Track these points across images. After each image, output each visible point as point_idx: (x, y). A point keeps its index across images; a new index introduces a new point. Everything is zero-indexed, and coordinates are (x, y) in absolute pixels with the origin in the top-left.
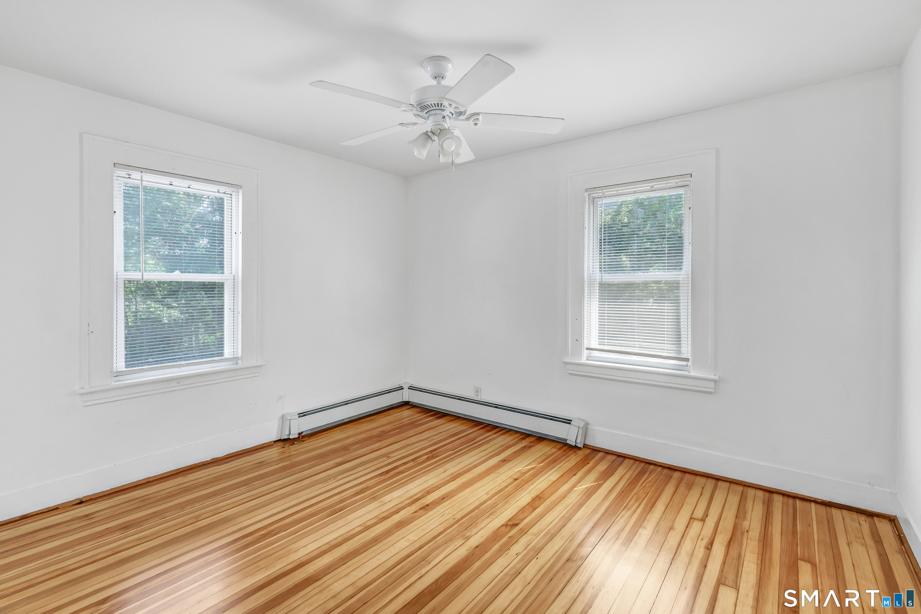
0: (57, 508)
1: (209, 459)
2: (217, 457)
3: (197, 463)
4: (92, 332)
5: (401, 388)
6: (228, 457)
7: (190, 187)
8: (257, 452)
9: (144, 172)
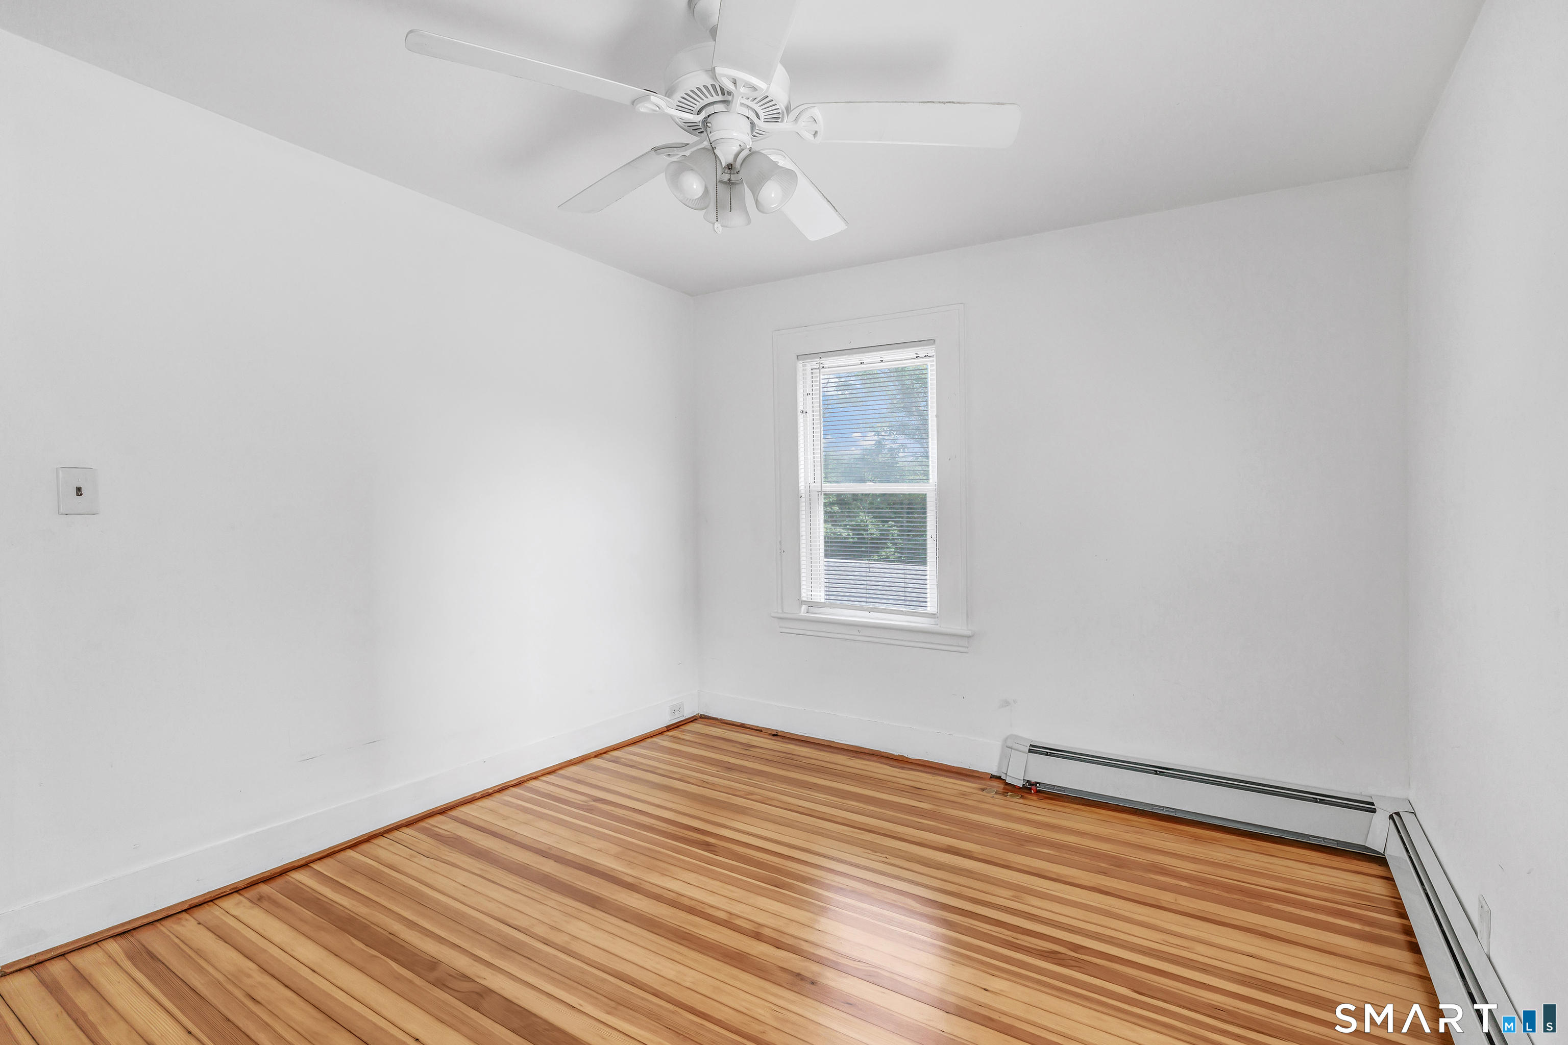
0: (761, 731)
1: (896, 753)
2: (906, 756)
3: (882, 751)
4: (784, 551)
5: (1369, 807)
6: (919, 763)
7: (882, 361)
8: (962, 779)
9: (823, 358)
